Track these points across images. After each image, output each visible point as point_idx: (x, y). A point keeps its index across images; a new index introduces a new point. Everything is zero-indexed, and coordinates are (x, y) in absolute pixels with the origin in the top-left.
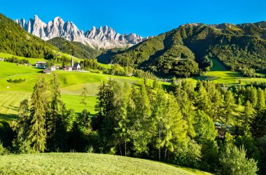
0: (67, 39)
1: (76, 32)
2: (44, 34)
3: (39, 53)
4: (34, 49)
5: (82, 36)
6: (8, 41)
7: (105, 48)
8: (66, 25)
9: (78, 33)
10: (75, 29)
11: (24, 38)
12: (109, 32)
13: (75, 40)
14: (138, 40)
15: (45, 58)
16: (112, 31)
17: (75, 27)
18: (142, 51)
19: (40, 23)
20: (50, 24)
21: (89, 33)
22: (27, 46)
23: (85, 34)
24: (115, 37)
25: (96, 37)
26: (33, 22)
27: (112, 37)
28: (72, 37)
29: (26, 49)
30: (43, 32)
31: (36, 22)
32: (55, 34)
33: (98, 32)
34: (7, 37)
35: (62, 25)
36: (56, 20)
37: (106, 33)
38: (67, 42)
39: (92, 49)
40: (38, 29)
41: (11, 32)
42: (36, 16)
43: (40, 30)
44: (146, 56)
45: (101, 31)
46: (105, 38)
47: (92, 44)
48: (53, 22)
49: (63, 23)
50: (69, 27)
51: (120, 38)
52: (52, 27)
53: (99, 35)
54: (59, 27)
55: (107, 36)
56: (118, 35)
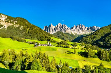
0: (63, 32)
2: (54, 30)
7: (80, 34)
8: (62, 26)
9: (68, 29)
10: (67, 27)
14: (97, 29)
16: (83, 26)
17: (66, 26)
20: (56, 27)
21: (73, 28)
23: (71, 29)
25: (76, 30)
27: (84, 29)
28: (65, 31)
31: (51, 26)
32: (58, 30)
33: (76, 27)
36: (59, 24)
37: (80, 27)
40: (52, 29)
42: (51, 24)
44: (98, 37)
45: (78, 27)
47: (74, 33)
48: (57, 25)
50: (64, 27)
51: (88, 29)
53: (77, 29)
54: (60, 27)
55: (81, 29)
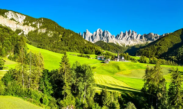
0: (105, 41)
1: (110, 36)
2: (91, 40)
3: (92, 51)
4: (90, 49)
5: (114, 39)
6: (76, 46)
7: (130, 45)
8: (104, 33)
9: (111, 37)
10: (110, 35)
11: (84, 43)
12: (132, 34)
13: (109, 42)
14: (156, 38)
15: (96, 54)
16: (134, 33)
17: (109, 33)
18: (161, 45)
19: (89, 34)
20: (94, 34)
21: (119, 36)
22: (86, 48)
23: (116, 38)
24: (137, 37)
25: (123, 39)
26: (85, 33)
27: (135, 37)
28: (108, 40)
29: (85, 49)
30: (91, 39)
31: (87, 34)
32: (97, 39)
33: (124, 35)
34: (75, 43)
35: (101, 33)
36: (98, 31)
37: (130, 35)
38: (105, 43)
39: (121, 47)
40: (88, 37)
41: (77, 40)
42: (87, 30)
43: (89, 38)
45: (127, 34)
46: (129, 38)
47: (121, 44)
48: (96, 32)
49: (102, 32)
50: (105, 34)
51: (141, 37)
52: (95, 35)
53: (125, 37)
54: (100, 35)
55: (131, 37)
56: (139, 35)
